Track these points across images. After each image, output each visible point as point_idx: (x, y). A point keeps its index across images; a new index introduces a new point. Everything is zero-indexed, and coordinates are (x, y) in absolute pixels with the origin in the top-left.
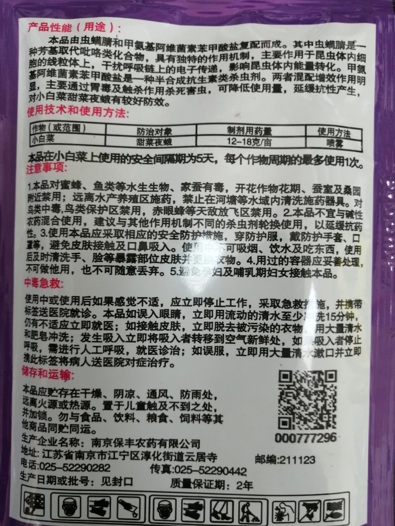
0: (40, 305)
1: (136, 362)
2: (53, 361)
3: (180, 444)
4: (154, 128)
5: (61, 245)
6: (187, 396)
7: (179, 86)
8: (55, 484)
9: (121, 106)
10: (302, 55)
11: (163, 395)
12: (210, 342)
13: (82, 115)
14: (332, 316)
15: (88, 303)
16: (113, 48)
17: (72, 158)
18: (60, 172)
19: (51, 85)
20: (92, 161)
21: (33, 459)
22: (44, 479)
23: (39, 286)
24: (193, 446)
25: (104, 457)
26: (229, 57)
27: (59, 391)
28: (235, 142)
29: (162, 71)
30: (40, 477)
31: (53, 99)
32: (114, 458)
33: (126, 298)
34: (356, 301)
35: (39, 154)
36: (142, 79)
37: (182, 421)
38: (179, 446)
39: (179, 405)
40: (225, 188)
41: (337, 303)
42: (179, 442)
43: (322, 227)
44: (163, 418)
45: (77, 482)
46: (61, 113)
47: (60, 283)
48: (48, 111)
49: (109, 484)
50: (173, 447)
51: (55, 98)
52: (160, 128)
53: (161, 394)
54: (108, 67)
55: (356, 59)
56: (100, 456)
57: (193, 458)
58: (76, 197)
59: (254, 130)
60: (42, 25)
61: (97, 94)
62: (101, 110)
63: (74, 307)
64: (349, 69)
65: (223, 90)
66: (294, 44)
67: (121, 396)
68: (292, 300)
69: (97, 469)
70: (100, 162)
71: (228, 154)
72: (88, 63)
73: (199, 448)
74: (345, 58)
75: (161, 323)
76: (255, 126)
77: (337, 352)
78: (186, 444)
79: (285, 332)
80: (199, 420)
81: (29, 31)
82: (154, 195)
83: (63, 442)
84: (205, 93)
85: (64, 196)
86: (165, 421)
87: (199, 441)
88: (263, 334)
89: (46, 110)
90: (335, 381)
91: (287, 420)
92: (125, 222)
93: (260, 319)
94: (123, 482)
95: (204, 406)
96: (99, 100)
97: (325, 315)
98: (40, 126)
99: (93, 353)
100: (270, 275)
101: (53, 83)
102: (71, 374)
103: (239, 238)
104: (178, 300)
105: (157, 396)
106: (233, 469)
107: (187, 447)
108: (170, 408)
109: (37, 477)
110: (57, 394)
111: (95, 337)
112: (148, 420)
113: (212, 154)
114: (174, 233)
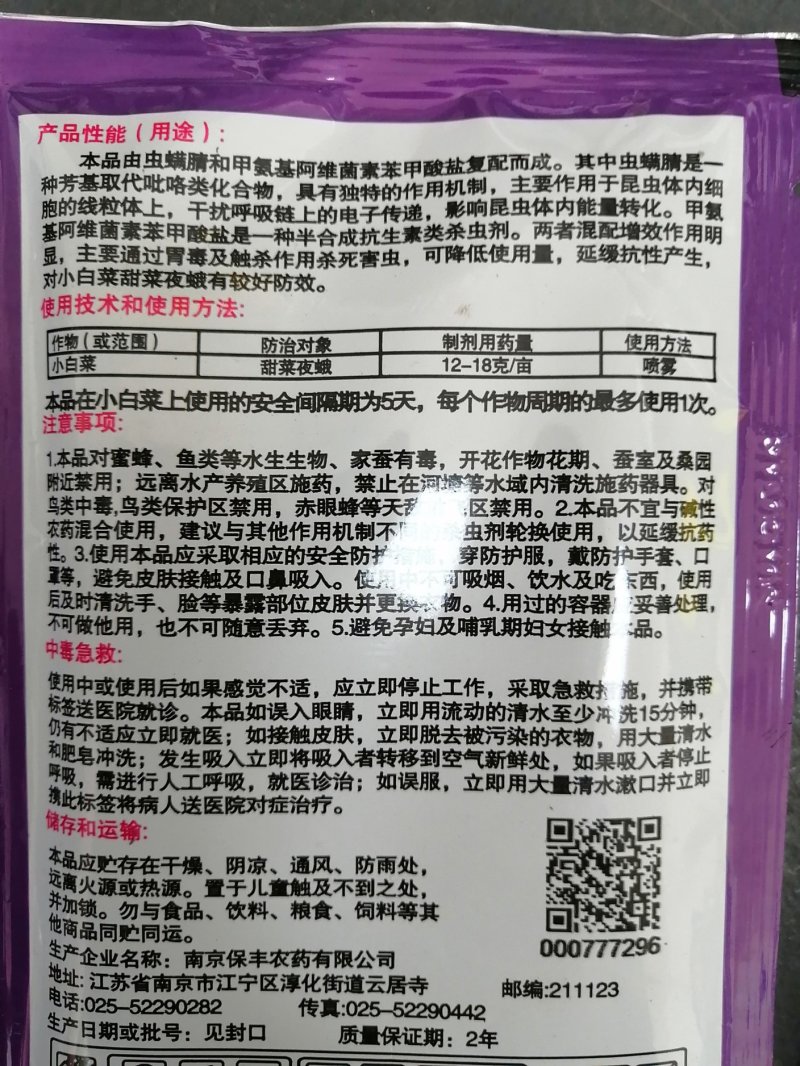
0: (78, 695)
1: (267, 804)
2: (106, 804)
3: (356, 959)
4: (295, 338)
5: (114, 579)
6: (369, 869)
7: (344, 248)
8: (115, 1039)
9: (229, 293)
10: (594, 185)
11: (322, 866)
12: (412, 764)
13: (149, 313)
14: (652, 712)
15: (172, 692)
16: (209, 175)
17: (132, 404)
18: (109, 431)
19: (87, 254)
20: (172, 408)
21: (71, 990)
22: (93, 1029)
23: (74, 658)
24: (381, 964)
25: (208, 985)
26: (445, 188)
27: (119, 863)
28: (459, 367)
29: (310, 218)
30: (86, 1025)
31: (92, 283)
32: (229, 988)
33: (246, 681)
34: (700, 679)
35: (66, 395)
36: (271, 236)
37: (359, 917)
38: (355, 963)
39: (353, 885)
40: (438, 460)
41: (662, 687)
42: (354, 956)
43: (632, 536)
44: (323, 911)
45: (158, 1035)
46: (108, 313)
47: (115, 652)
48: (83, 308)
49: (219, 1037)
50: (343, 966)
51: (96, 281)
52: (307, 337)
53: (318, 866)
54: (201, 213)
55: (704, 190)
56: (202, 985)
57: (382, 986)
58: (143, 483)
59: (497, 340)
60: (65, 129)
61: (179, 269)
62: (187, 304)
63: (145, 699)
64: (688, 211)
65: (433, 257)
66: (578, 161)
67: (240, 870)
68: (572, 682)
69: (197, 1009)
70: (189, 409)
71: (444, 392)
72: (161, 206)
73: (392, 967)
74: (681, 190)
75: (316, 730)
76: (498, 333)
77: (661, 781)
78: (368, 959)
79: (559, 744)
80: (393, 914)
81: (40, 142)
82: (298, 476)
83: (130, 959)
84: (397, 263)
85: (119, 481)
86: (327, 917)
87: (393, 954)
88: (516, 749)
89: (78, 306)
90: (659, 838)
91: (564, 914)
92: (241, 531)
93: (509, 719)
94: (246, 1033)
95: (401, 887)
96: (183, 282)
97: (638, 711)
98: (67, 338)
99: (183, 788)
100: (529, 632)
101: (90, 251)
102: (142, 829)
103: (468, 559)
104: (348, 685)
105: (311, 868)
106: (458, 1007)
107: (369, 966)
108: (336, 891)
109: (79, 1025)
110: (115, 868)
111: (188, 758)
112: (294, 914)
113: (412, 393)
114: (338, 551)
